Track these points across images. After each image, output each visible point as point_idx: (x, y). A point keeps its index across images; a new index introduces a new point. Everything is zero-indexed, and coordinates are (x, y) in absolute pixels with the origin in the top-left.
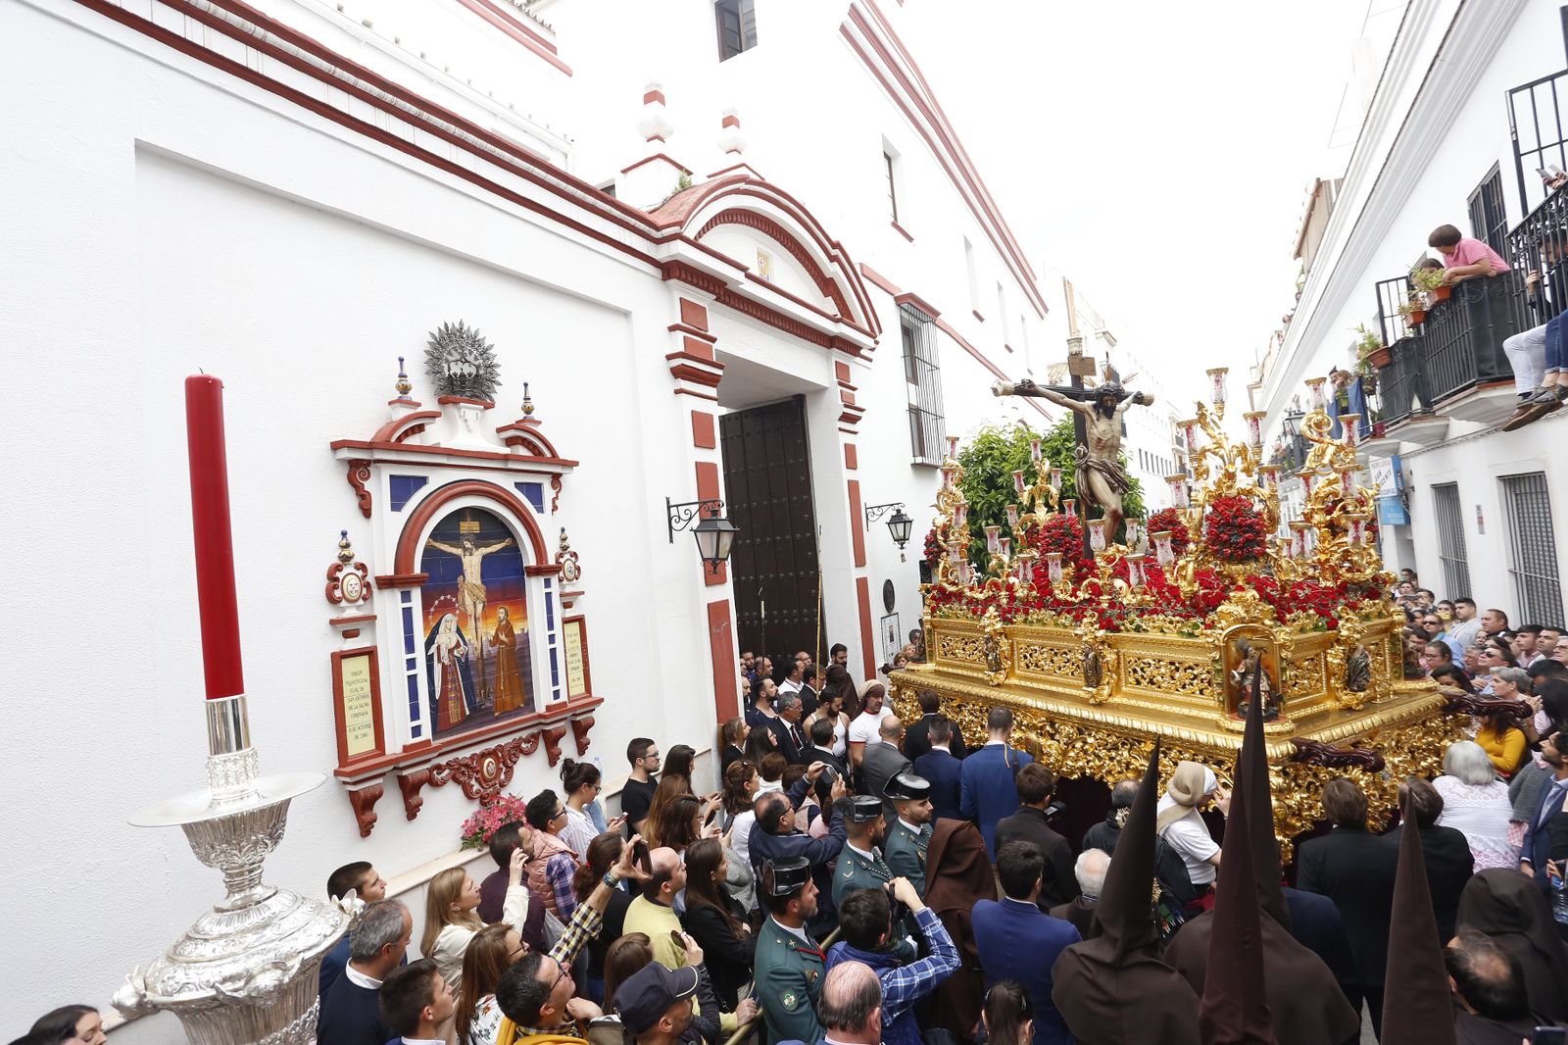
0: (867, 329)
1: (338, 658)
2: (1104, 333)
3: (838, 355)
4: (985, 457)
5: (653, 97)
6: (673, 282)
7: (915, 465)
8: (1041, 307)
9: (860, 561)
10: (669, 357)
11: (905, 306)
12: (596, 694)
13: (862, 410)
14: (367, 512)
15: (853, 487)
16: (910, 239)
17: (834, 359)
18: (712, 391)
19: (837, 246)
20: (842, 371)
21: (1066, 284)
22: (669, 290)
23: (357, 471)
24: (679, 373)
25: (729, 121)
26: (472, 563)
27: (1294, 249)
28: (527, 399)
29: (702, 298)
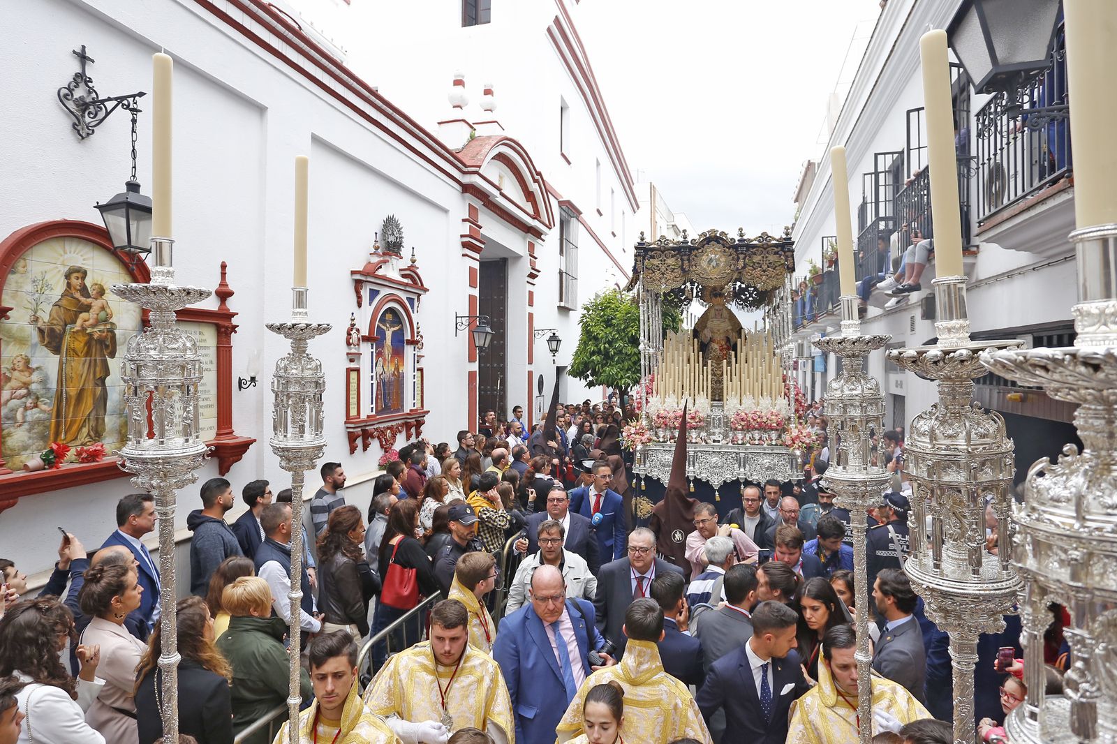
0: (547, 223)
1: (349, 371)
2: (673, 226)
3: (530, 238)
4: (606, 307)
5: (458, 83)
6: (467, 194)
7: (559, 308)
8: (635, 205)
9: (530, 362)
10: (462, 236)
11: (564, 207)
12: (425, 409)
13: (539, 271)
14: (359, 305)
15: (531, 316)
16: (569, 163)
17: (528, 240)
18: (477, 256)
19: (539, 174)
20: (531, 247)
21: (652, 188)
22: (464, 199)
23: (358, 285)
24: (465, 245)
25: (488, 92)
26: (389, 334)
27: (794, 197)
28: (413, 255)
29: (478, 204)
